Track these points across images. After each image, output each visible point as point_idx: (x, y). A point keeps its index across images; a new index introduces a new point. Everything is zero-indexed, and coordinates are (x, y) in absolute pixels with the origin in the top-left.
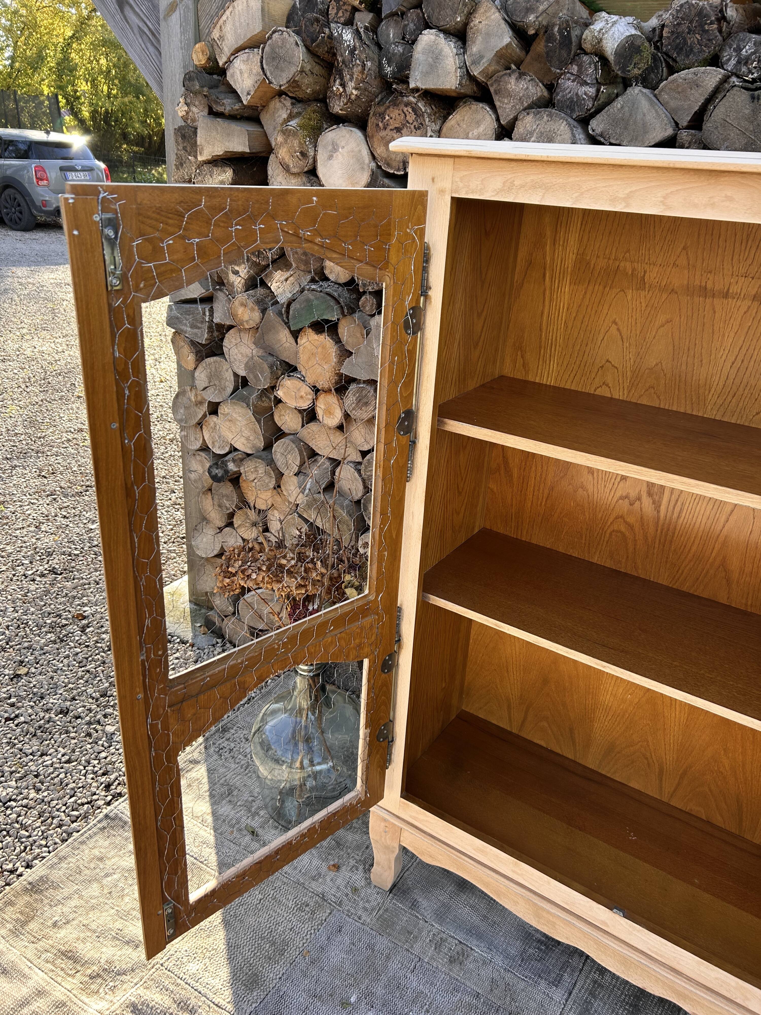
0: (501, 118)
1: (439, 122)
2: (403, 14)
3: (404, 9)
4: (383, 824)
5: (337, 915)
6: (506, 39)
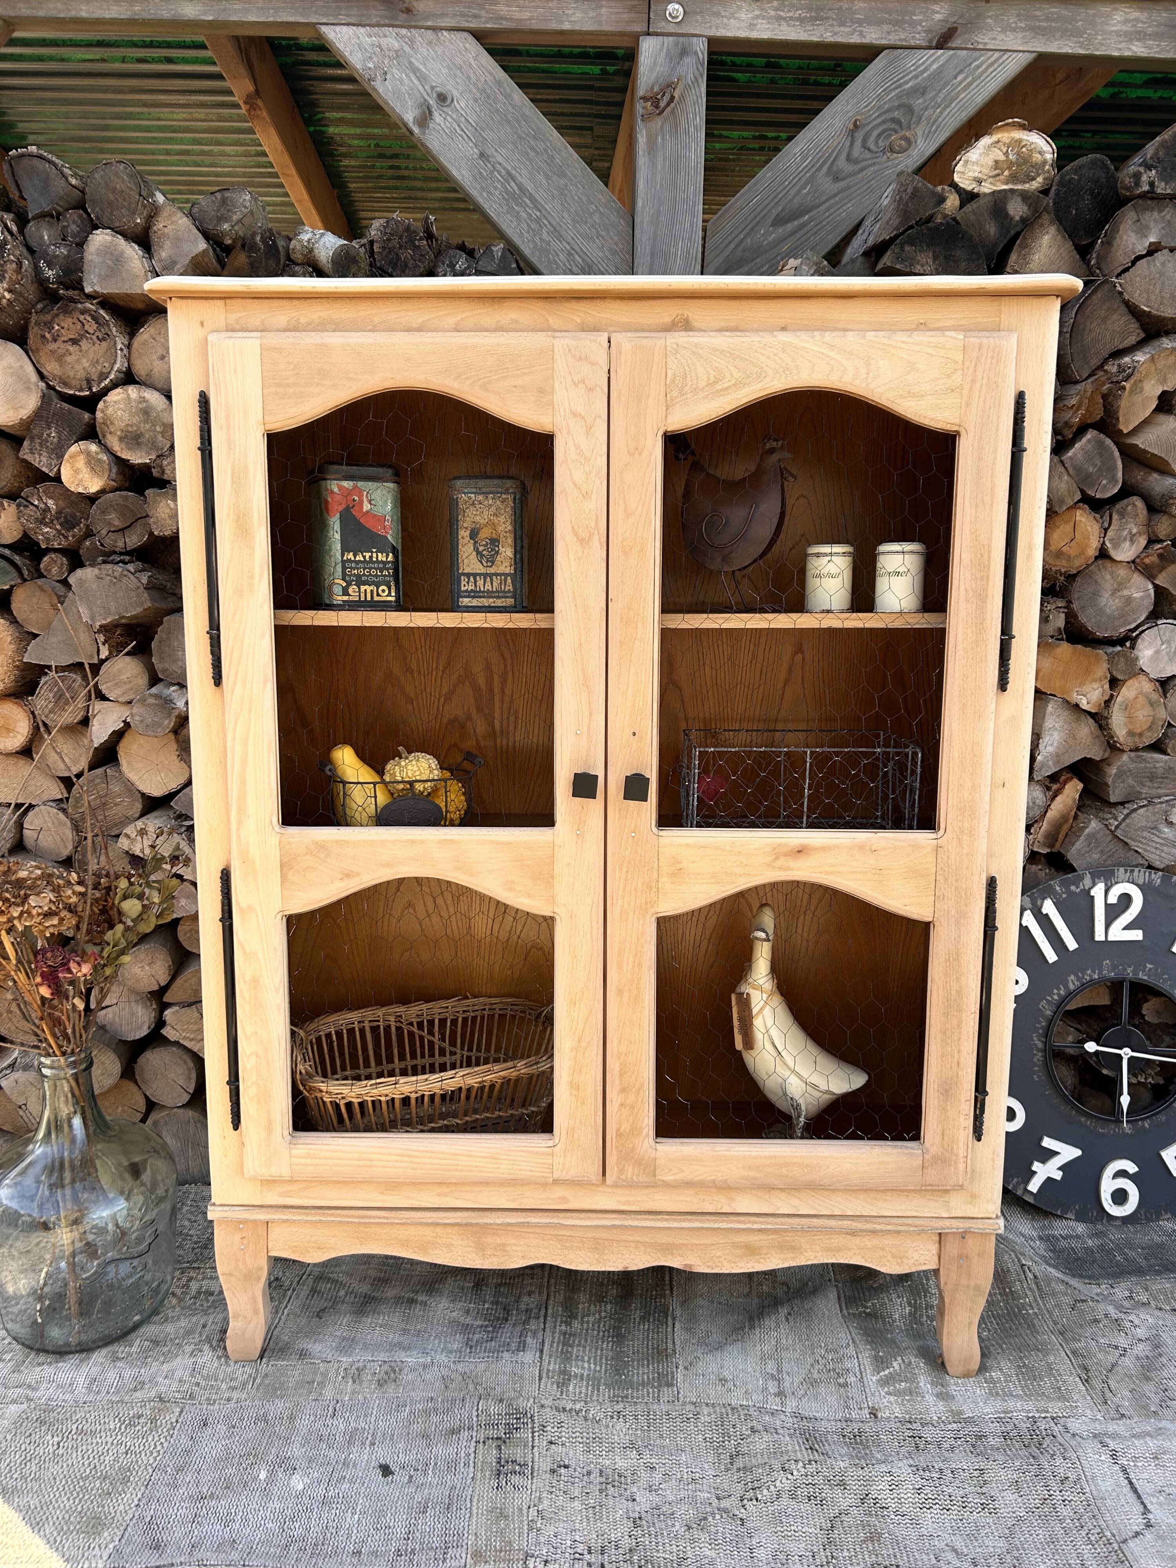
1: (127, 337)
2: (59, 214)
3: (61, 209)
4: (237, 1237)
5: (193, 1410)
6: (202, 245)
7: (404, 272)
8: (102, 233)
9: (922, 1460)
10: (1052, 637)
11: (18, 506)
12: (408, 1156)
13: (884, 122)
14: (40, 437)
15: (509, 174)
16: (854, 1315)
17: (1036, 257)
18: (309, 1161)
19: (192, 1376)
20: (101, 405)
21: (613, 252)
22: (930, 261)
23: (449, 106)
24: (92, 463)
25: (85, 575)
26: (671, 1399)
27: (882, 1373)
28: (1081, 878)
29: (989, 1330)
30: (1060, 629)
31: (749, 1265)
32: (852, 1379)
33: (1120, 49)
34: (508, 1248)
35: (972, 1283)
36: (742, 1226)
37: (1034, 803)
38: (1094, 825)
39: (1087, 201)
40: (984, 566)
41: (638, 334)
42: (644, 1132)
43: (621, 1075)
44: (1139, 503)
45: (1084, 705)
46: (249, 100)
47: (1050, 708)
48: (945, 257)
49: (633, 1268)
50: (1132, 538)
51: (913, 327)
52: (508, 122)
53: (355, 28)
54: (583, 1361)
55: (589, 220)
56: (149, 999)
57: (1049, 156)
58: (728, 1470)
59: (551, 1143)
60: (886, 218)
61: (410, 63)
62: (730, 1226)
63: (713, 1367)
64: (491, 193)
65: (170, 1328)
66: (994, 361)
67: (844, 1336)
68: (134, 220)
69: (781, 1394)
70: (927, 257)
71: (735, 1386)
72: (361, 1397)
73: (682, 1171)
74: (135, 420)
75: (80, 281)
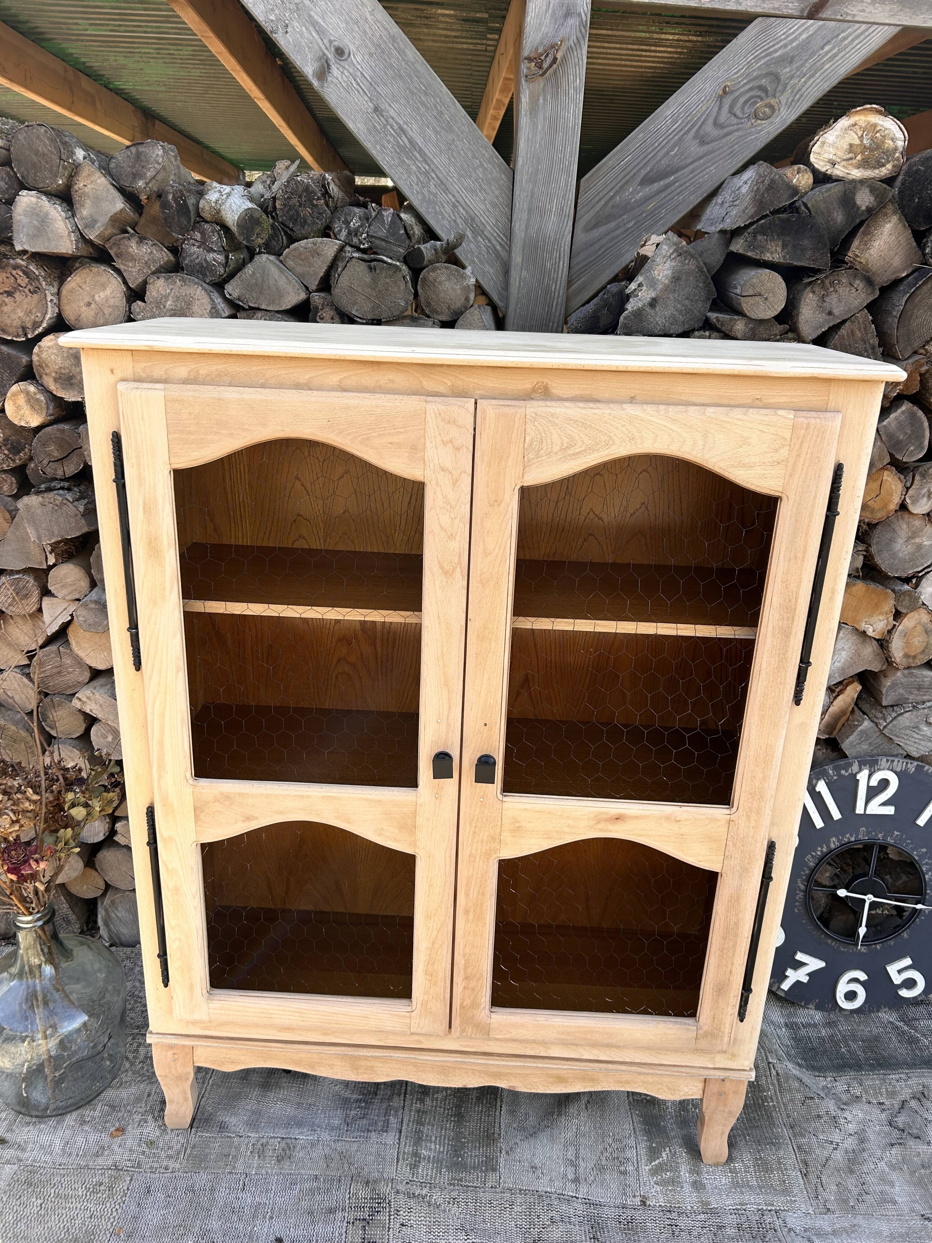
0: (129, 281)
1: (56, 284)
4: (170, 1053)
5: (139, 1178)
6: (119, 204)
7: (303, 227)
8: (28, 195)
10: (854, 576)
12: (299, 1012)
13: (751, 89)
15: (401, 128)
17: (876, 244)
18: (223, 1012)
19: (139, 1145)
20: (36, 350)
21: (494, 206)
22: (779, 249)
23: (346, 60)
24: (30, 400)
25: (31, 501)
26: (494, 1184)
27: (653, 1164)
28: (851, 765)
30: (858, 568)
31: (559, 1089)
32: (630, 1168)
34: (376, 1069)
35: (727, 1110)
36: (554, 1066)
38: (866, 723)
39: (929, 191)
40: (790, 609)
41: (502, 402)
42: (482, 1005)
43: (466, 968)
45: (870, 632)
47: (841, 634)
48: (793, 246)
49: (471, 1086)
50: (930, 495)
51: (750, 401)
52: (400, 76)
54: (431, 1141)
55: (474, 175)
57: (900, 144)
59: (409, 1009)
60: (743, 205)
61: (310, 16)
62: (545, 1065)
63: (527, 1155)
64: (383, 146)
65: (124, 1094)
66: (819, 439)
67: (628, 1127)
68: (56, 181)
69: (576, 1180)
70: (777, 245)
71: (542, 1173)
72: (264, 1172)
73: (510, 1033)
74: (67, 363)
75: (10, 239)
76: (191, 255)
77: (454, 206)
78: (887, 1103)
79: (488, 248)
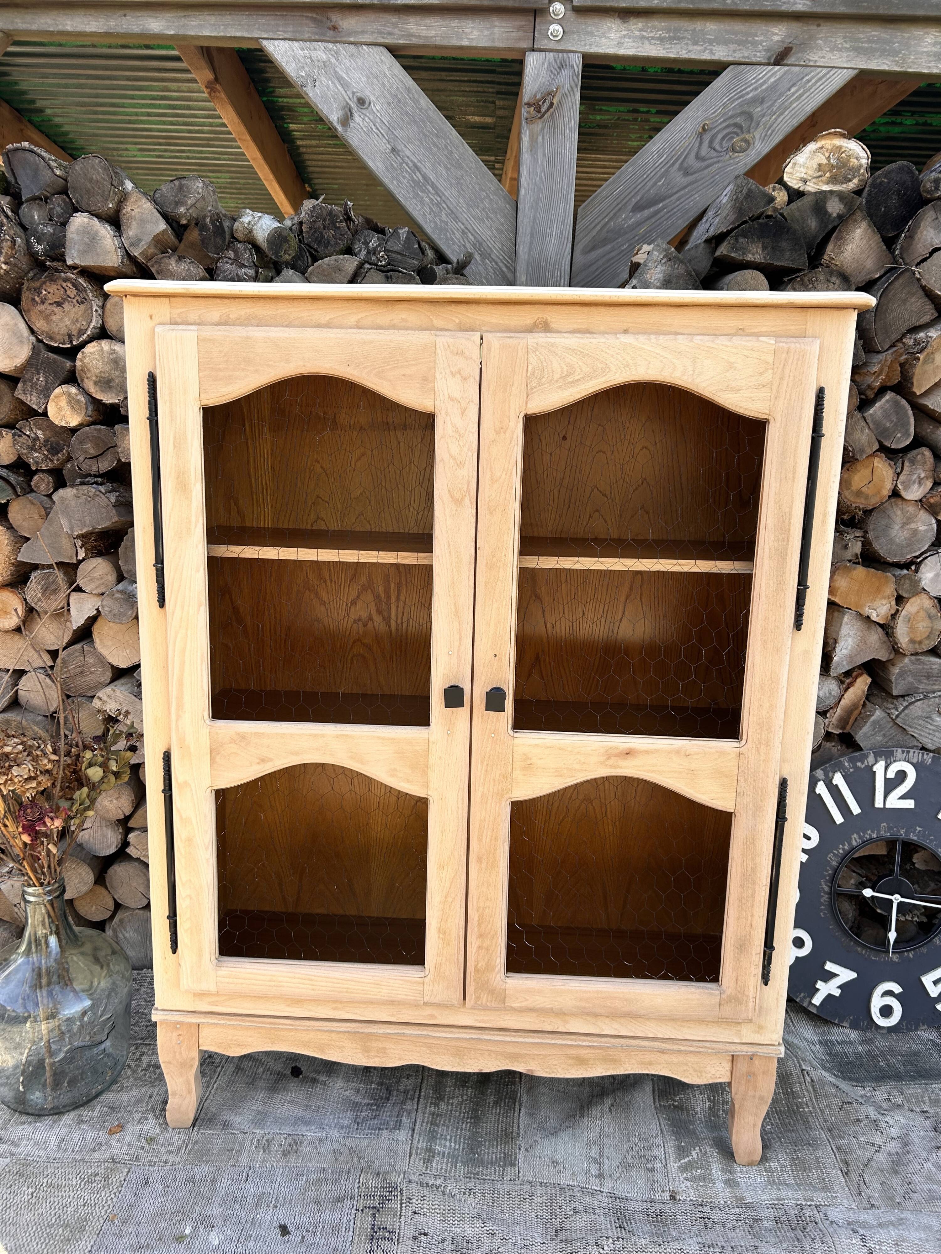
2: (47, 198)
3: (48, 194)
4: (175, 1034)
5: (137, 1171)
6: (162, 225)
7: (327, 248)
8: (81, 216)
9: (709, 1238)
10: (850, 561)
11: (14, 435)
12: (309, 979)
13: (727, 126)
14: (31, 381)
15: (415, 165)
16: (664, 1106)
17: (849, 247)
18: (231, 980)
20: (79, 356)
21: (500, 231)
22: (760, 250)
23: (367, 108)
24: (72, 402)
25: (66, 494)
26: (513, 1177)
27: (683, 1161)
28: (866, 756)
29: (772, 1124)
30: (857, 555)
31: (578, 1073)
32: (658, 1165)
33: (929, 67)
34: (387, 1051)
35: (757, 1094)
36: (574, 1043)
37: (830, 694)
38: (878, 714)
39: (894, 200)
40: (784, 530)
41: (505, 335)
42: (497, 969)
43: (479, 925)
44: (927, 453)
45: (874, 617)
46: (210, 86)
47: (846, 619)
48: (773, 248)
49: (486, 1070)
50: (920, 482)
51: (733, 332)
52: (415, 122)
53: (290, 42)
54: (446, 1140)
55: (481, 205)
56: (117, 825)
57: (864, 162)
58: (552, 1240)
59: (422, 974)
60: (724, 214)
61: (336, 72)
62: (564, 1042)
63: (548, 1151)
64: (400, 182)
65: (124, 1097)
66: (800, 362)
67: (654, 1127)
68: (107, 205)
69: (600, 1176)
70: (757, 247)
71: (564, 1168)
72: (268, 1165)
73: (527, 1000)
74: (107, 368)
75: (63, 255)
76: (225, 272)
77: (463, 232)
78: (931, 1111)
79: (494, 269)
